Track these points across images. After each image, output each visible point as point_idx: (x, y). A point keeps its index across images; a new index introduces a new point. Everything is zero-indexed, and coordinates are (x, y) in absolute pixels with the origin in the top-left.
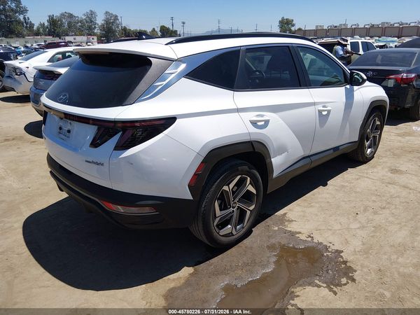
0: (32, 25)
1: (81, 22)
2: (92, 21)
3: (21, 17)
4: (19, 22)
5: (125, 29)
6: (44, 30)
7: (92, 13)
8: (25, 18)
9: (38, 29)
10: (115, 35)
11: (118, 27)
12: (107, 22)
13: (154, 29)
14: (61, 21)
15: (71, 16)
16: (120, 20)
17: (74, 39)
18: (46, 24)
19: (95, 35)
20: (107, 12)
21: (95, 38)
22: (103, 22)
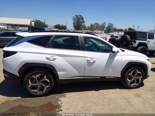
0: (85, 27)
1: (100, 26)
2: (104, 26)
3: (83, 24)
4: (82, 26)
5: (115, 29)
6: (89, 28)
7: (105, 23)
8: (84, 24)
9: (87, 28)
10: (111, 31)
11: (112, 28)
12: (109, 26)
13: (126, 29)
14: (94, 25)
15: (98, 24)
16: (114, 26)
17: (97, 31)
18: (90, 26)
19: (104, 30)
20: (109, 23)
21: (104, 31)
22: (107, 26)
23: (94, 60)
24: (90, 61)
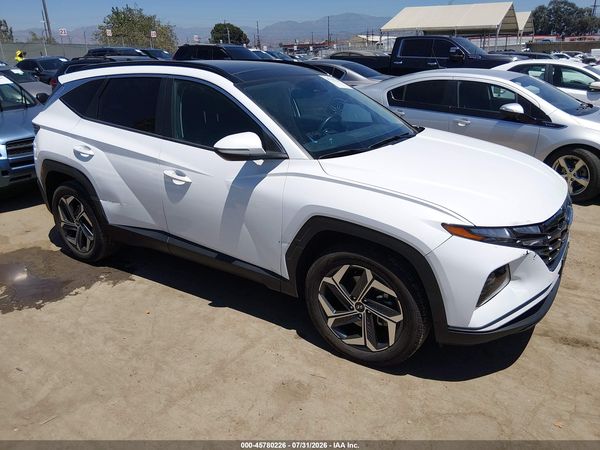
23: (187, 179)
24: (174, 181)
